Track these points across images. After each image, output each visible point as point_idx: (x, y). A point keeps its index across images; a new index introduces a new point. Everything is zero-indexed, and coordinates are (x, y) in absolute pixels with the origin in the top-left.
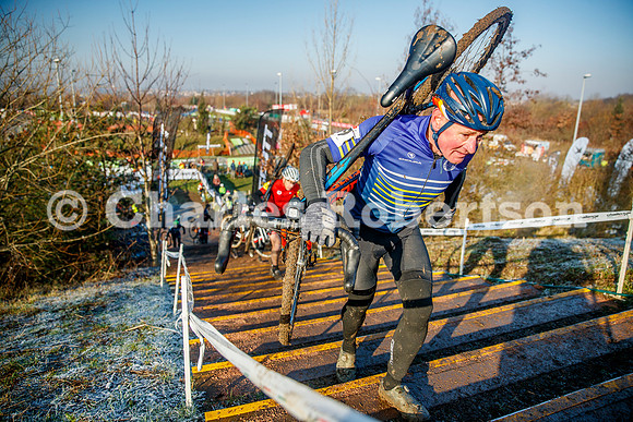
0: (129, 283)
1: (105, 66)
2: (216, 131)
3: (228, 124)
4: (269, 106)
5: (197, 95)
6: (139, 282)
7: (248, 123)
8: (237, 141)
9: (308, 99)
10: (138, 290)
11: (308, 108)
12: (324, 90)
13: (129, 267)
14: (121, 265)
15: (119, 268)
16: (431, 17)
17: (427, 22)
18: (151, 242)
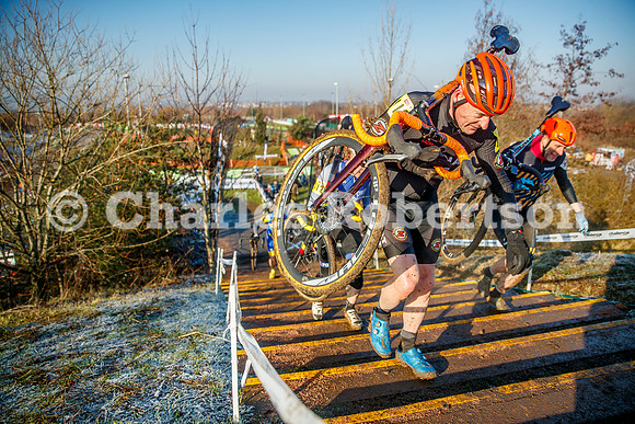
0: (186, 290)
2: (273, 141)
3: (285, 134)
4: (325, 115)
5: (254, 106)
6: (195, 289)
7: (304, 133)
8: (293, 151)
10: (193, 297)
12: (381, 96)
13: (186, 274)
15: (177, 275)
16: (493, 19)
17: (488, 25)
18: (209, 249)
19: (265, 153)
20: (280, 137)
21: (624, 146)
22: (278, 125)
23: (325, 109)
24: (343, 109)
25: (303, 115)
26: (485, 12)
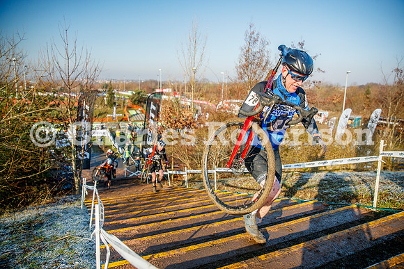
0: (59, 207)
1: (47, 64)
2: (119, 105)
3: (127, 101)
4: (154, 90)
5: (107, 82)
6: (66, 206)
7: (139, 101)
8: (132, 112)
9: (178, 86)
10: (66, 211)
11: (178, 91)
12: (188, 80)
13: (60, 195)
14: (54, 194)
15: (53, 197)
16: (255, 36)
17: (252, 39)
18: (75, 178)
19: (114, 113)
20: (124, 103)
21: (328, 110)
22: (122, 95)
23: (153, 85)
24: (164, 85)
25: (139, 89)
26: (250, 31)
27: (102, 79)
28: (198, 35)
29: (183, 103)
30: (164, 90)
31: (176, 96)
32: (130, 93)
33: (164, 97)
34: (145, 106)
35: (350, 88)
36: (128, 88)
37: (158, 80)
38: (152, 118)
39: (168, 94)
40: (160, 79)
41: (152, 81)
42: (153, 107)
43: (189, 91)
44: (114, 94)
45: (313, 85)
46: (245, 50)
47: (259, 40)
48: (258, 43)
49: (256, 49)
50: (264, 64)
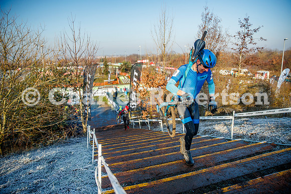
2: (112, 73)
3: (117, 70)
4: (136, 61)
5: (103, 57)
7: (126, 69)
8: (122, 78)
9: (154, 57)
11: (154, 61)
12: (161, 52)
16: (209, 16)
17: (207, 18)
18: (84, 125)
19: (109, 79)
20: (115, 71)
21: (269, 69)
23: (136, 57)
24: (143, 58)
25: (126, 61)
26: (205, 13)
27: (99, 56)
28: (166, 18)
29: (157, 69)
30: (143, 61)
31: (152, 65)
32: (119, 64)
33: (144, 66)
34: (130, 73)
35: (286, 52)
36: (118, 61)
37: (139, 54)
38: (135, 81)
39: (146, 64)
40: (140, 53)
41: (134, 55)
42: (136, 73)
43: (162, 61)
44: (108, 65)
45: (256, 51)
46: (202, 28)
47: (213, 19)
48: (212, 21)
49: (210, 26)
50: (217, 37)
